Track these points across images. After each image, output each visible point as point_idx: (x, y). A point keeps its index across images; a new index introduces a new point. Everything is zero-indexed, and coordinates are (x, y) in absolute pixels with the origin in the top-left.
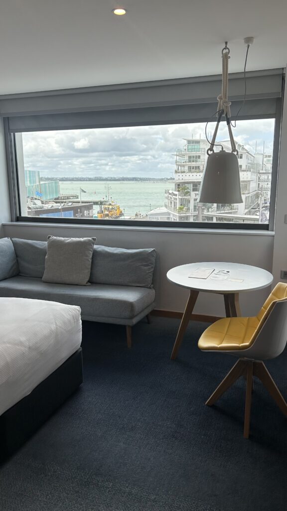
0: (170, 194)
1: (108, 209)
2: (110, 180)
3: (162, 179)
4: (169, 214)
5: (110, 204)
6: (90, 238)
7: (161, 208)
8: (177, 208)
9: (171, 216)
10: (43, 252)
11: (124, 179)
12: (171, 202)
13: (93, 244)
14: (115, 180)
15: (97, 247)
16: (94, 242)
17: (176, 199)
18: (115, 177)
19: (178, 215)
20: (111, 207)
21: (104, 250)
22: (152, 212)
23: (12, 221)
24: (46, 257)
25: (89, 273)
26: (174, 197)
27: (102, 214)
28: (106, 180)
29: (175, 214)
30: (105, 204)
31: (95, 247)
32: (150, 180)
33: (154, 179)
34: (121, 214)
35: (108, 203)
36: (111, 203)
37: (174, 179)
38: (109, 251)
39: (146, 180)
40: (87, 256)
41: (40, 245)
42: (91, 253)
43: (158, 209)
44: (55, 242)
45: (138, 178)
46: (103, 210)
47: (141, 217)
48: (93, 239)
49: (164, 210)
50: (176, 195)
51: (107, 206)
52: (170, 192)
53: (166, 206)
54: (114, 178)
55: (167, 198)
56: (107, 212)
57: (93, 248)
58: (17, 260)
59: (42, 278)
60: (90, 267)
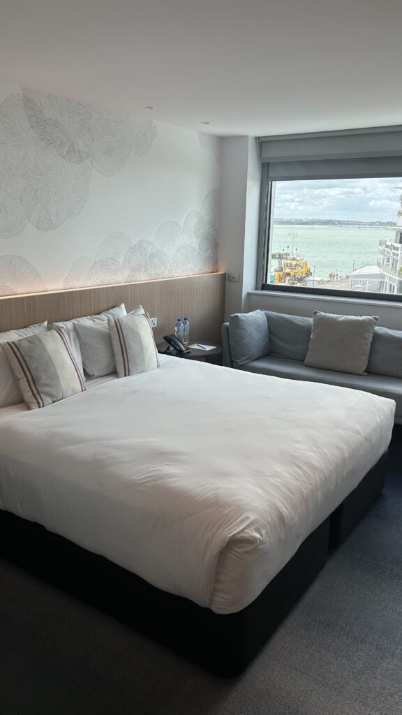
0: (387, 247)
1: (290, 266)
2: (294, 223)
3: (372, 224)
4: (383, 277)
5: (294, 259)
6: (371, 318)
7: (370, 267)
8: (398, 269)
9: (387, 280)
10: (306, 331)
11: (313, 222)
12: (388, 259)
13: (375, 325)
14: (301, 223)
15: (380, 329)
16: (376, 322)
17: (398, 255)
18: (302, 218)
19: (397, 278)
20: (294, 263)
21: (387, 334)
22: (357, 272)
23: (256, 289)
24: (311, 336)
25: (367, 361)
26: (394, 251)
27: (281, 273)
28: (289, 222)
29: (394, 277)
30: (287, 259)
31: (376, 328)
32: (354, 224)
33: (358, 223)
34: (309, 274)
35: (291, 257)
36: (295, 256)
37: (395, 224)
38: (394, 334)
39: (348, 224)
40: (366, 339)
41: (299, 321)
42: (371, 335)
43: (366, 268)
44: (323, 318)
45: (336, 221)
46: (283, 266)
47: (339, 279)
48: (375, 318)
49: (375, 270)
50: (398, 249)
51: (289, 262)
52: (389, 243)
53: (379, 264)
54: (301, 220)
55: (383, 252)
56: (288, 270)
57: (373, 330)
58: (270, 338)
59: (303, 361)
60: (368, 353)
